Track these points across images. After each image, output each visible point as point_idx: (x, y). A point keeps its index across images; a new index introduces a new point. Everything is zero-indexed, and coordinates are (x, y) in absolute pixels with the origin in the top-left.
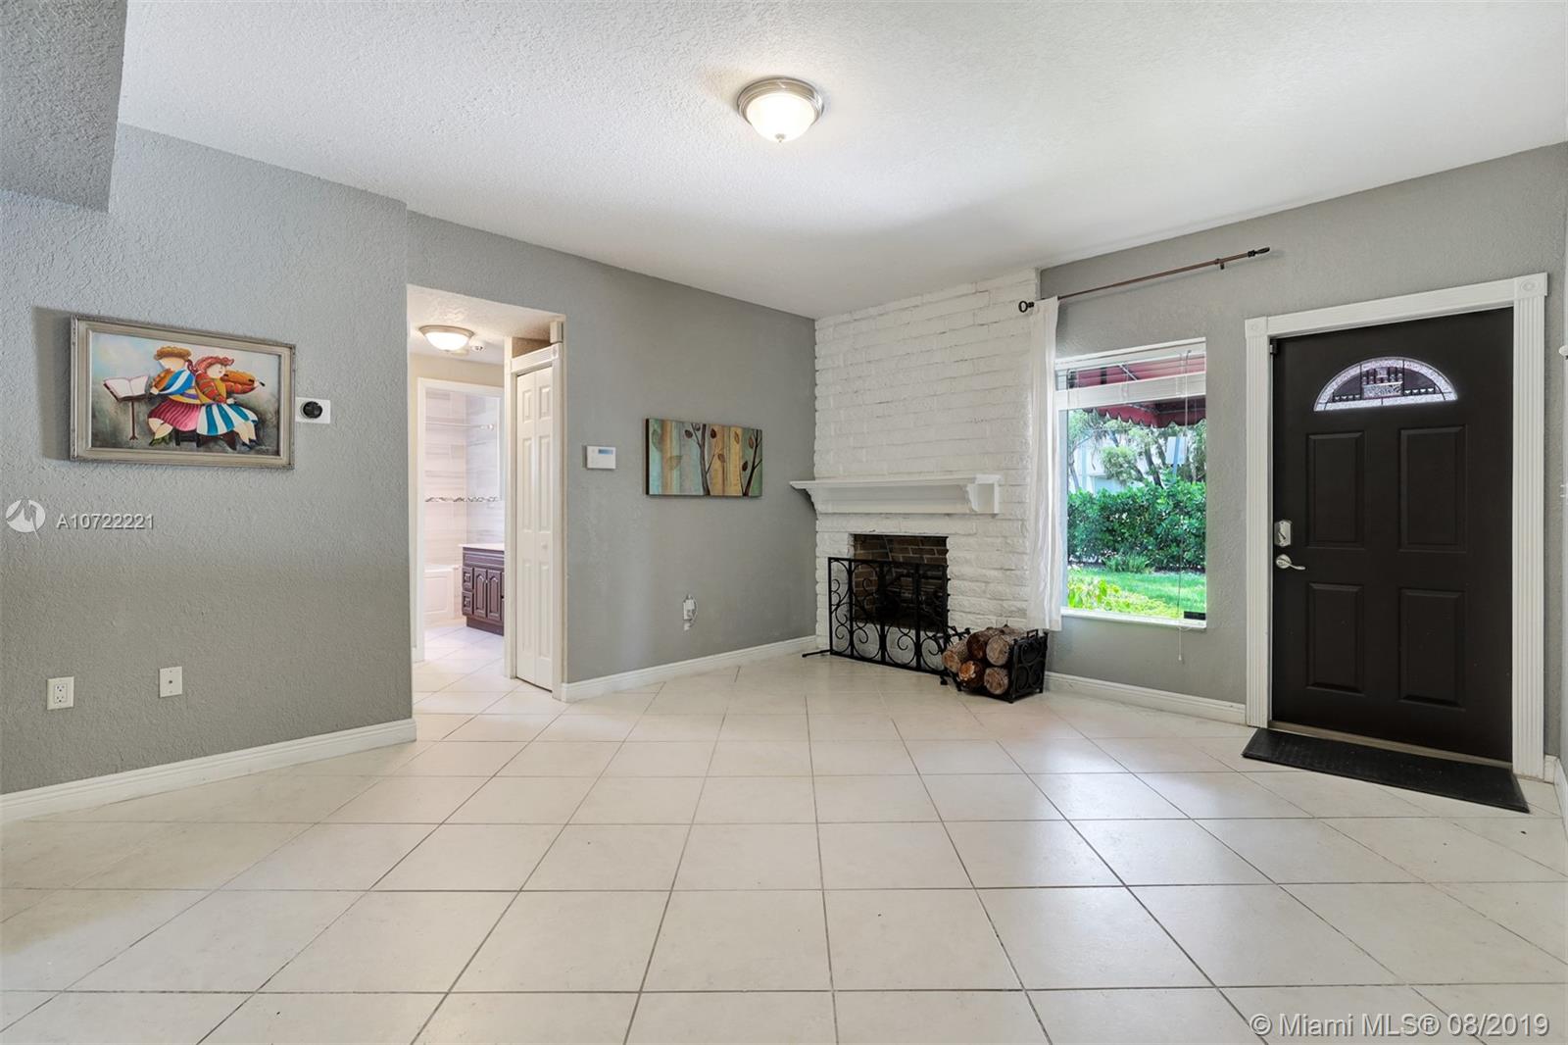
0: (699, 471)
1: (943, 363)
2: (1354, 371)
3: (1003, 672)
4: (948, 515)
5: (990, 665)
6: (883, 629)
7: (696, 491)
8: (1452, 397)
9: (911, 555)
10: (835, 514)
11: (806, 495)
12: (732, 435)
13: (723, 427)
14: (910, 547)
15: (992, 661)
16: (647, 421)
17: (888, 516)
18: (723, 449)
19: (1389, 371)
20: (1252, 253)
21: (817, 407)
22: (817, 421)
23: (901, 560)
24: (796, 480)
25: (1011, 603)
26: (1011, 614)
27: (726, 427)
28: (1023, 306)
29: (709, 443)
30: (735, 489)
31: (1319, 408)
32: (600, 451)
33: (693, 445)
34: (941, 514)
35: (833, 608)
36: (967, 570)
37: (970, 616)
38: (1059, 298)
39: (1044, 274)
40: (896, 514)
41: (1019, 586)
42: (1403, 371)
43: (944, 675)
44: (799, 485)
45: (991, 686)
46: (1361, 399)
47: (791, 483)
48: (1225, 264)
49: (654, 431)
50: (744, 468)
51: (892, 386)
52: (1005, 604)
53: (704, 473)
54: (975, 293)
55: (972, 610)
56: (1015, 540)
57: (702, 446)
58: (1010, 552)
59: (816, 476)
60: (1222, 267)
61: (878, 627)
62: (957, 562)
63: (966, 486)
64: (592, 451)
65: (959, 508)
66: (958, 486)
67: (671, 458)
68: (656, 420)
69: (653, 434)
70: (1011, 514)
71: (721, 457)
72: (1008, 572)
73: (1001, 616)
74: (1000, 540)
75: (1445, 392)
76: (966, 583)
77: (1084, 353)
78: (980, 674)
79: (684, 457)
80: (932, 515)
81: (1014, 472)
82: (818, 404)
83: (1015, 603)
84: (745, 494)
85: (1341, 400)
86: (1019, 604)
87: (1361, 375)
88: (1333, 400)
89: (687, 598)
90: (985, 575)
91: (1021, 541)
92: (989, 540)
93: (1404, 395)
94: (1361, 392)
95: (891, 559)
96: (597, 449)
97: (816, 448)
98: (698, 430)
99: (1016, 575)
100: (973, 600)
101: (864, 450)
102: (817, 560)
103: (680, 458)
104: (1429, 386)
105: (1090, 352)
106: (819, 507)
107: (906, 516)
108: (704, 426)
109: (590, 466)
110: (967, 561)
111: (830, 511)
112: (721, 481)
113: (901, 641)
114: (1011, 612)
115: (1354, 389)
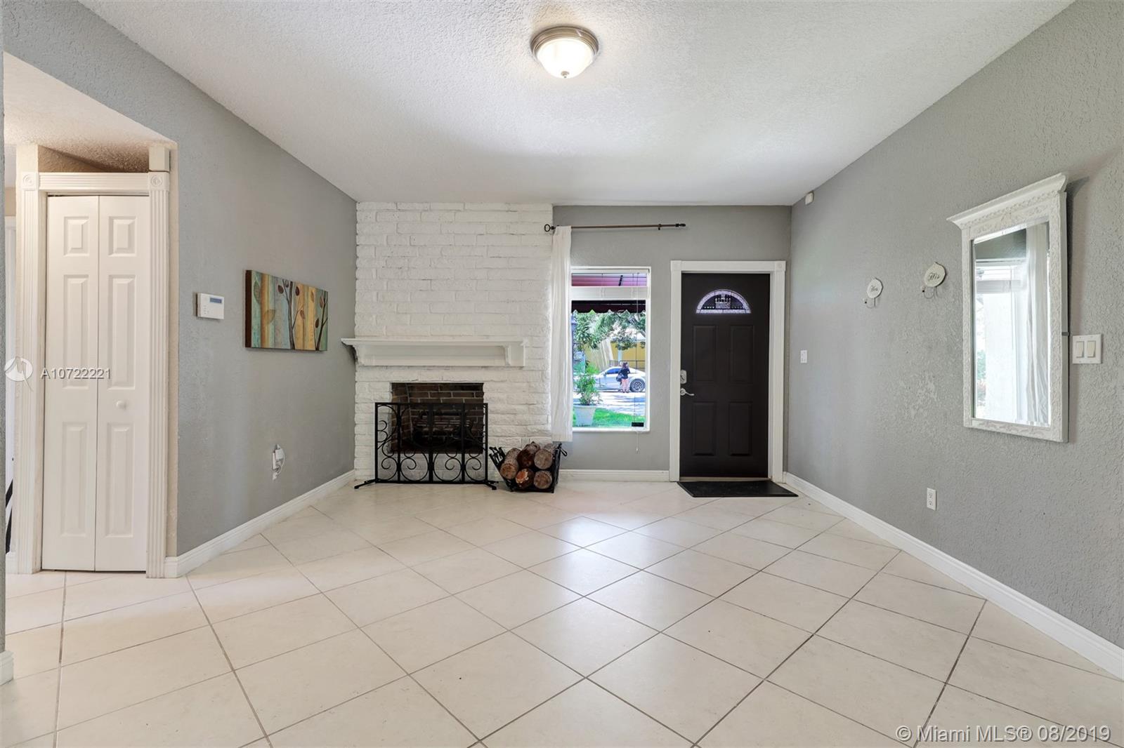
0: (288, 326)
1: (482, 256)
2: (712, 295)
3: (548, 473)
4: (485, 367)
5: (538, 470)
6: (431, 458)
7: (285, 345)
8: (748, 312)
9: (430, 398)
10: (376, 366)
11: (352, 351)
12: (310, 294)
13: (304, 286)
14: (429, 392)
15: (540, 467)
16: (248, 274)
17: (430, 368)
18: (303, 306)
19: (727, 296)
20: (677, 225)
21: (357, 276)
22: (357, 287)
23: (419, 402)
24: (344, 337)
25: (533, 427)
26: (533, 434)
27: (306, 287)
28: (547, 228)
29: (295, 300)
30: (311, 345)
31: (698, 311)
32: (213, 300)
33: (283, 298)
34: (479, 367)
35: (379, 444)
36: (500, 406)
37: (501, 439)
38: (572, 228)
39: (555, 208)
40: (438, 367)
41: (539, 414)
42: (731, 296)
43: (487, 482)
44: (348, 342)
45: (539, 484)
46: (715, 309)
47: (342, 340)
48: (661, 228)
49: (256, 283)
50: (317, 326)
51: (436, 268)
52: (529, 428)
53: (291, 328)
54: (507, 211)
55: (503, 434)
56: (537, 384)
57: (289, 302)
58: (534, 392)
59: (357, 334)
60: (659, 229)
61: (427, 455)
62: (493, 401)
63: (507, 347)
64: (204, 299)
65: (498, 362)
66: (502, 346)
67: (268, 311)
68: (257, 273)
69: (255, 286)
70: (534, 367)
71: (302, 313)
72: (531, 406)
73: (525, 436)
74: (525, 385)
75: (746, 309)
76: (499, 416)
77: (582, 265)
78: (531, 477)
79: (278, 311)
80: (470, 367)
81: (536, 338)
82: (358, 274)
83: (535, 426)
84: (317, 349)
85: (707, 309)
86: (539, 427)
87: (715, 297)
88: (703, 308)
89: (276, 448)
90: (515, 409)
91: (541, 385)
92: (517, 384)
93: (731, 309)
94: (715, 305)
95: (409, 402)
96: (208, 296)
97: (356, 311)
98: (287, 286)
99: (538, 408)
100: (505, 427)
101: (409, 316)
102: (356, 405)
103: (274, 311)
104: (741, 307)
105: (586, 265)
106: (362, 359)
107: (447, 368)
108: (292, 282)
109: (202, 314)
110: (500, 400)
111: (374, 365)
112: (302, 337)
113: (446, 463)
114: (533, 433)
115: (711, 304)
